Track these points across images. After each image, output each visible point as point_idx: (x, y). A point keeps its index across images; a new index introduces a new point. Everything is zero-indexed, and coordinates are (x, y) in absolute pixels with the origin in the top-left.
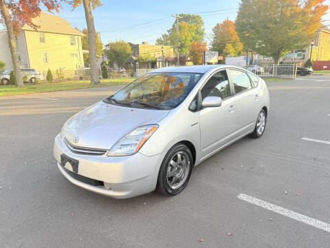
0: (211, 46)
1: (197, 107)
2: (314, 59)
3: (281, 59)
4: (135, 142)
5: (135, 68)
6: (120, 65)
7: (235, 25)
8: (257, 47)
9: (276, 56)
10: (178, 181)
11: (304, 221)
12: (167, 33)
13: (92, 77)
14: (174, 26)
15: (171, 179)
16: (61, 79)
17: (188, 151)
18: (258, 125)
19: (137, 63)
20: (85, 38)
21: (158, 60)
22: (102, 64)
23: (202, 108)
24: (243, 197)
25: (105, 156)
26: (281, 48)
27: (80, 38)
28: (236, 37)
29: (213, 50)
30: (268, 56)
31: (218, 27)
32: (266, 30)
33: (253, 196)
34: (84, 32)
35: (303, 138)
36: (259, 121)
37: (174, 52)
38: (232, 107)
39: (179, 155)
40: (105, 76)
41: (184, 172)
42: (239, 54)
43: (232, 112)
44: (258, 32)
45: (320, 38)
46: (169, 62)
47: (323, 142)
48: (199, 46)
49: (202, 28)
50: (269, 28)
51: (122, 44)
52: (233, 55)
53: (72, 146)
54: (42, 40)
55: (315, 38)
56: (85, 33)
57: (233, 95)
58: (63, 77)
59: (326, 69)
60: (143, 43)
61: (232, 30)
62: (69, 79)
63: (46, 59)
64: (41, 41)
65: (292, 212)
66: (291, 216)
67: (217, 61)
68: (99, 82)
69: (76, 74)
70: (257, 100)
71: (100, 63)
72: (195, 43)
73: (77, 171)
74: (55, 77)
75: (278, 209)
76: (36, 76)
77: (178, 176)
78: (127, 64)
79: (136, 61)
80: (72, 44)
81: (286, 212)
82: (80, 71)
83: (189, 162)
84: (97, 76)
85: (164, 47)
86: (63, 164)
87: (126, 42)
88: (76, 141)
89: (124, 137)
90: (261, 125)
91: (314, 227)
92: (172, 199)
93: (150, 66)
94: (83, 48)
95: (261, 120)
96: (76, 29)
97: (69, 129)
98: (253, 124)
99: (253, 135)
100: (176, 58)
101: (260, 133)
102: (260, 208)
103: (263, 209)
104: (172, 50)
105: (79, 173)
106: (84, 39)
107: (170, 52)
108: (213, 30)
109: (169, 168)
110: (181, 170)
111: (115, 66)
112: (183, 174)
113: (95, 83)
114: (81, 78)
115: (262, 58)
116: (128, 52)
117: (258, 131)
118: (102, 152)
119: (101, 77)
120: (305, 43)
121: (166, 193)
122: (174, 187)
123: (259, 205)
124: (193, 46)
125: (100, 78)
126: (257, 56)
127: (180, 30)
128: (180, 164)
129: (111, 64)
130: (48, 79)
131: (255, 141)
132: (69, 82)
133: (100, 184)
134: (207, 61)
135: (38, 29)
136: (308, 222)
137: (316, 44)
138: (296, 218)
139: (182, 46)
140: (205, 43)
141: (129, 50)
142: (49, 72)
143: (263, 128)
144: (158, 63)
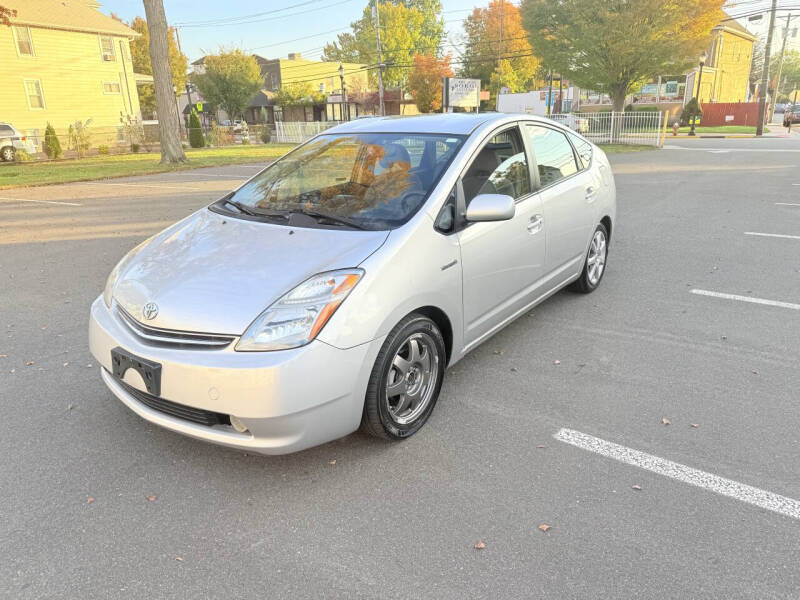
0: (461, 66)
1: (453, 223)
2: (705, 98)
3: (629, 99)
4: (307, 314)
5: (272, 120)
6: (235, 112)
7: (521, 11)
8: (573, 68)
9: (618, 89)
10: (411, 405)
11: (714, 488)
12: (351, 32)
13: (163, 144)
14: (367, 13)
15: (395, 400)
16: (82, 150)
17: (435, 331)
18: (590, 260)
19: (276, 108)
20: (139, 42)
21: (330, 99)
22: (187, 111)
23: (466, 223)
24: (566, 435)
25: (229, 350)
26: (632, 72)
27: (126, 41)
28: (522, 43)
29: (465, 75)
30: (598, 90)
31: (476, 16)
32: (596, 26)
33: (589, 432)
34: (138, 26)
35: (694, 291)
36: (592, 252)
37: (371, 79)
38: (533, 219)
39: (414, 343)
40: (197, 142)
41: (426, 383)
42: (528, 86)
43: (534, 231)
44: (576, 29)
45: (720, 47)
46: (357, 104)
47: (739, 298)
48: (431, 64)
49: (438, 18)
50: (601, 21)
51: (236, 59)
52: (513, 87)
53: (139, 328)
54: (25, 48)
55: (708, 47)
56: (140, 30)
57: (536, 189)
58: (86, 146)
59: (732, 123)
60: (291, 56)
61: (513, 25)
62: (103, 151)
63: (40, 98)
64: (23, 50)
65: (684, 468)
66: (681, 477)
67: (477, 104)
68: (182, 158)
69: (121, 137)
70: (590, 200)
71: (181, 109)
72: (423, 57)
73: (158, 391)
74: (65, 145)
75: (651, 463)
76: (15, 144)
77: (411, 392)
78: (252, 109)
79: (274, 102)
80: (105, 58)
81: (671, 469)
82: (130, 130)
83: (437, 358)
84: (177, 142)
85: (345, 66)
86: (118, 375)
87: (248, 54)
88: (151, 313)
89: (278, 302)
90: (597, 261)
91: (737, 501)
92: (399, 450)
93: (311, 116)
94: (137, 70)
95: (596, 249)
96: (114, 17)
97: (125, 282)
98: (579, 260)
99: (579, 287)
100: (375, 96)
101: (594, 281)
102: (610, 461)
103: (617, 462)
104: (365, 74)
105: (162, 396)
106: (137, 44)
107: (359, 79)
108: (466, 24)
109: (392, 375)
110: (420, 378)
111: (222, 114)
112: (421, 387)
113: (174, 161)
114: (135, 149)
115: (584, 97)
116: (252, 81)
117: (591, 275)
118: (224, 340)
119: (187, 143)
120: (686, 60)
121: (384, 435)
122: (402, 421)
123: (606, 454)
124: (417, 65)
125: (184, 147)
126: (571, 89)
127: (383, 23)
128: (418, 365)
129: (209, 111)
130: (47, 151)
131: (584, 301)
132: (105, 157)
133: (221, 420)
134: (453, 103)
135: (11, 19)
136: (722, 490)
137: (711, 63)
138: (694, 482)
139: (390, 64)
140: (448, 58)
141: (255, 75)
142: (49, 131)
143: (601, 268)
144: (329, 108)
